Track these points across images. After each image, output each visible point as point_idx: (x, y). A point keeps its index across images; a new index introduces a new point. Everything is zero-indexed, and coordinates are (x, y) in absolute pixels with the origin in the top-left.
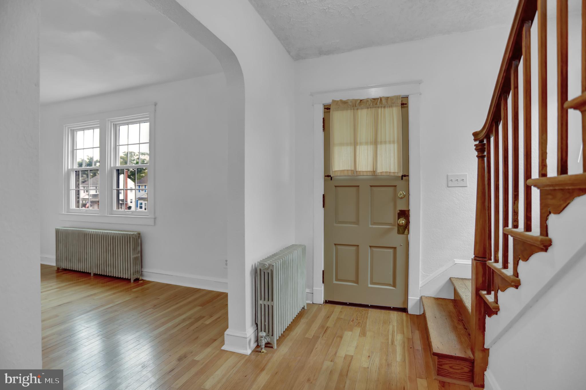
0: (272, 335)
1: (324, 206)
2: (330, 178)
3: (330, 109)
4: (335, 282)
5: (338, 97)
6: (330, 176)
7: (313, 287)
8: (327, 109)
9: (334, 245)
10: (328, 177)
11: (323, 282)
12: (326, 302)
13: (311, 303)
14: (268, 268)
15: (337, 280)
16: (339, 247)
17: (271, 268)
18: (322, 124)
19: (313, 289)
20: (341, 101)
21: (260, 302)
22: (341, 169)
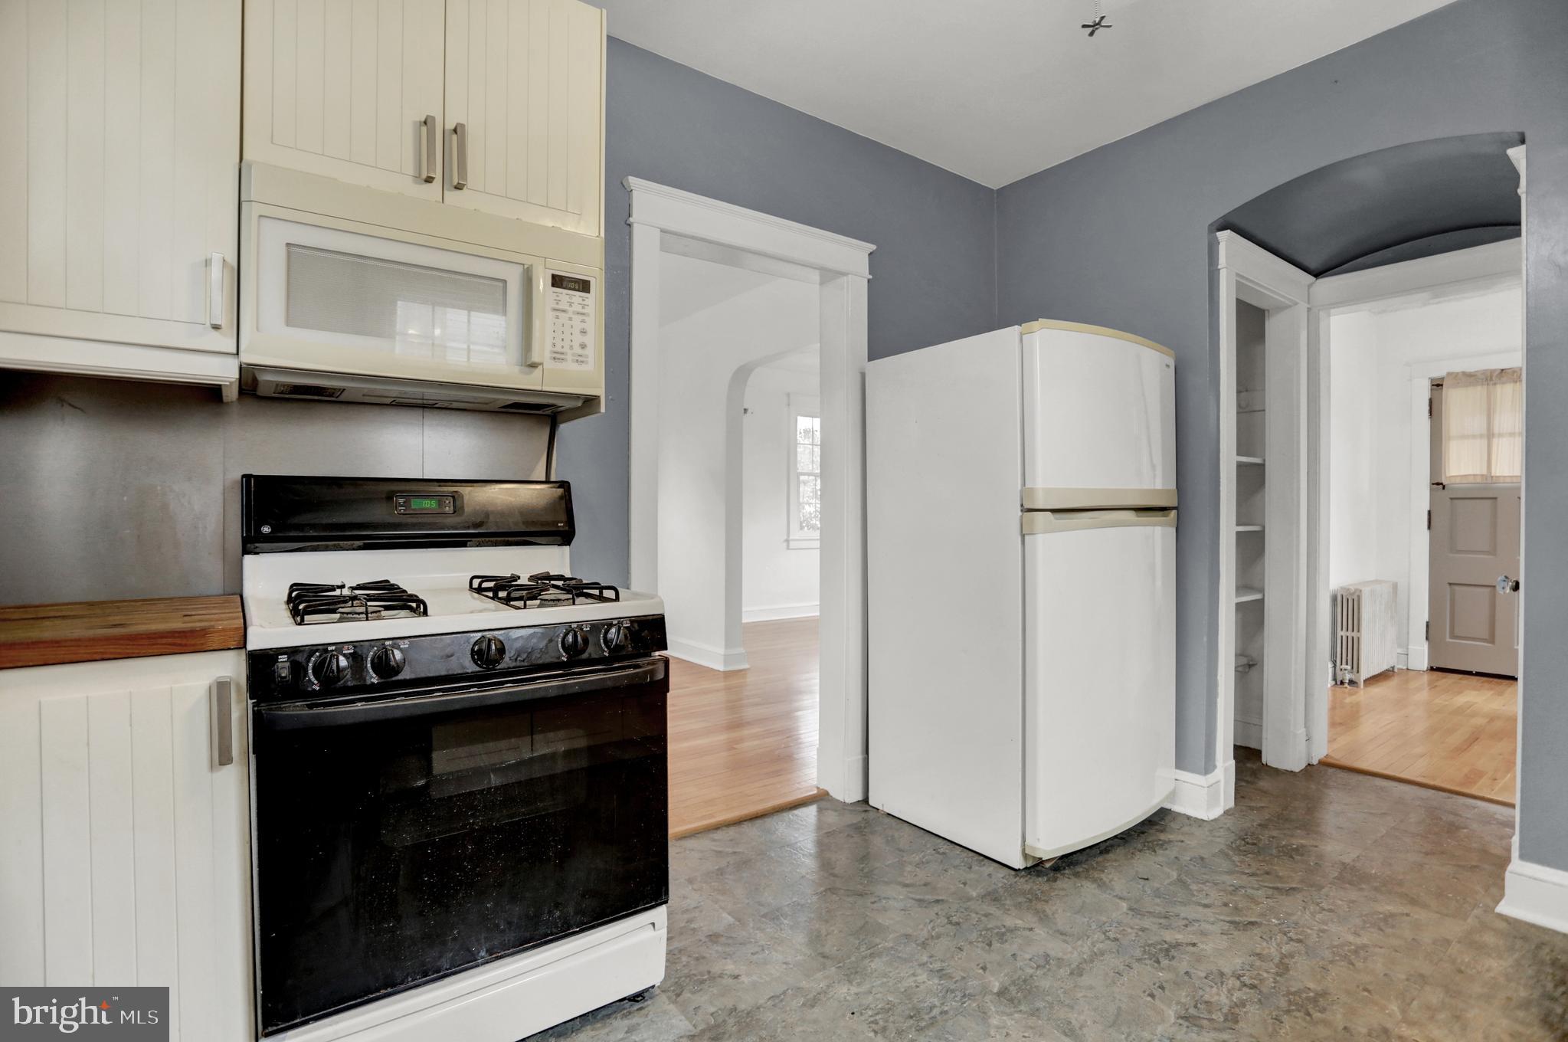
0: (1358, 672)
1: (1429, 527)
2: (1441, 486)
3: (1442, 385)
4: (1448, 640)
5: (1458, 367)
6: (1442, 484)
7: (1408, 645)
8: (1437, 385)
9: (1448, 586)
10: (1438, 485)
11: (1427, 638)
12: (1432, 669)
13: (1405, 668)
14: (1354, 593)
15: (1453, 636)
16: (1457, 588)
17: (1357, 594)
18: (1428, 408)
19: (1408, 649)
20: (1464, 374)
21: (1340, 633)
22: (1462, 473)
